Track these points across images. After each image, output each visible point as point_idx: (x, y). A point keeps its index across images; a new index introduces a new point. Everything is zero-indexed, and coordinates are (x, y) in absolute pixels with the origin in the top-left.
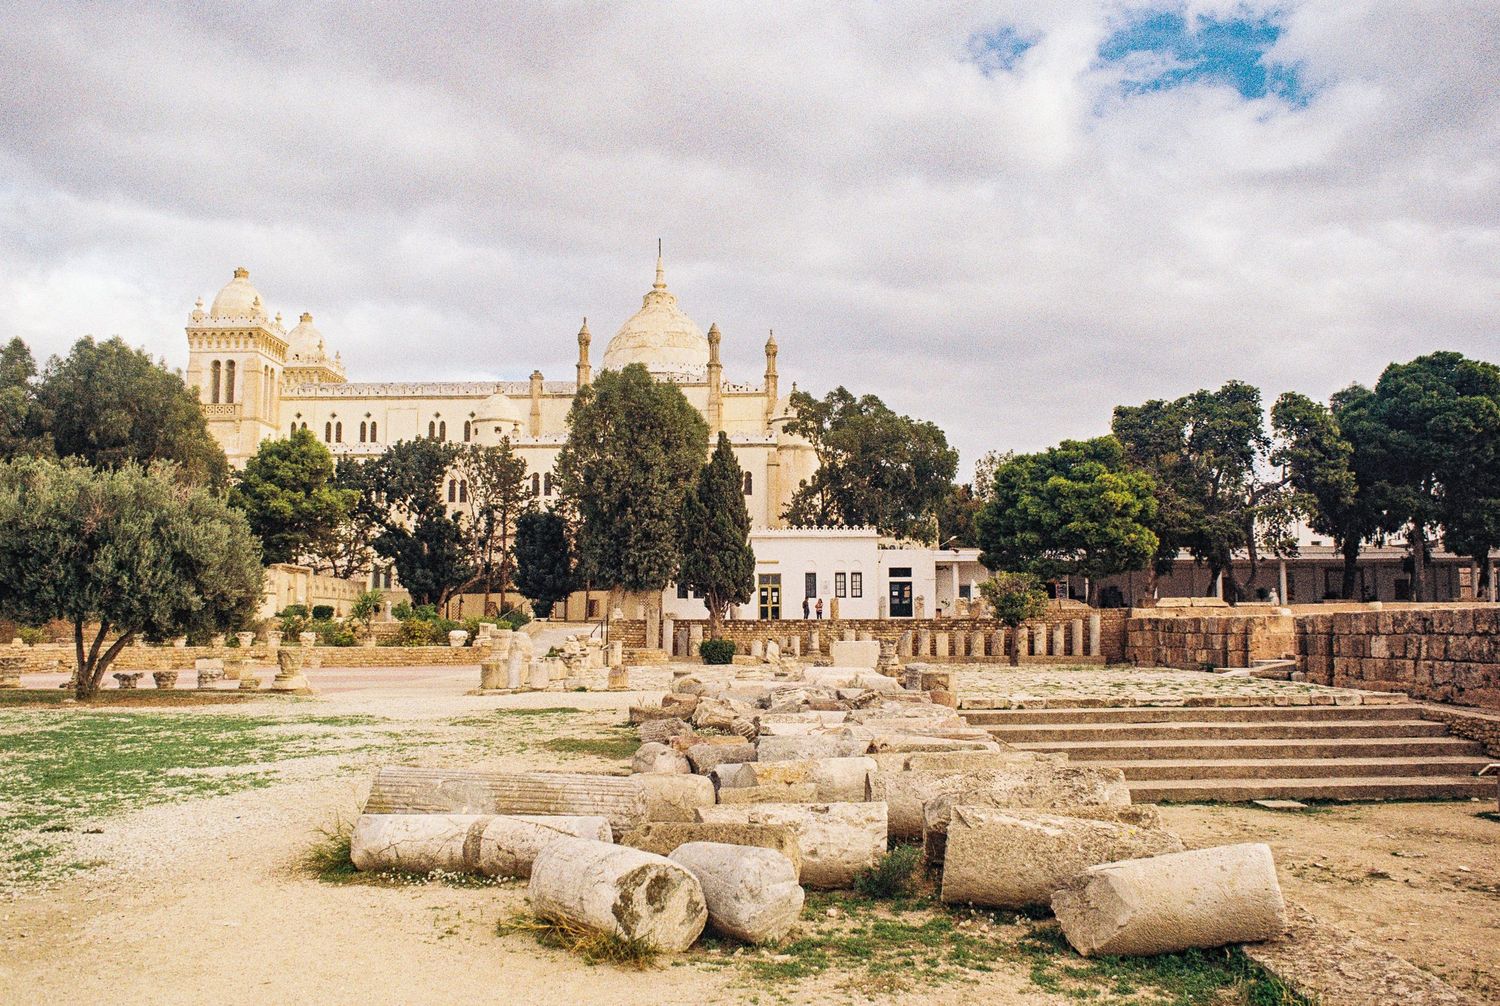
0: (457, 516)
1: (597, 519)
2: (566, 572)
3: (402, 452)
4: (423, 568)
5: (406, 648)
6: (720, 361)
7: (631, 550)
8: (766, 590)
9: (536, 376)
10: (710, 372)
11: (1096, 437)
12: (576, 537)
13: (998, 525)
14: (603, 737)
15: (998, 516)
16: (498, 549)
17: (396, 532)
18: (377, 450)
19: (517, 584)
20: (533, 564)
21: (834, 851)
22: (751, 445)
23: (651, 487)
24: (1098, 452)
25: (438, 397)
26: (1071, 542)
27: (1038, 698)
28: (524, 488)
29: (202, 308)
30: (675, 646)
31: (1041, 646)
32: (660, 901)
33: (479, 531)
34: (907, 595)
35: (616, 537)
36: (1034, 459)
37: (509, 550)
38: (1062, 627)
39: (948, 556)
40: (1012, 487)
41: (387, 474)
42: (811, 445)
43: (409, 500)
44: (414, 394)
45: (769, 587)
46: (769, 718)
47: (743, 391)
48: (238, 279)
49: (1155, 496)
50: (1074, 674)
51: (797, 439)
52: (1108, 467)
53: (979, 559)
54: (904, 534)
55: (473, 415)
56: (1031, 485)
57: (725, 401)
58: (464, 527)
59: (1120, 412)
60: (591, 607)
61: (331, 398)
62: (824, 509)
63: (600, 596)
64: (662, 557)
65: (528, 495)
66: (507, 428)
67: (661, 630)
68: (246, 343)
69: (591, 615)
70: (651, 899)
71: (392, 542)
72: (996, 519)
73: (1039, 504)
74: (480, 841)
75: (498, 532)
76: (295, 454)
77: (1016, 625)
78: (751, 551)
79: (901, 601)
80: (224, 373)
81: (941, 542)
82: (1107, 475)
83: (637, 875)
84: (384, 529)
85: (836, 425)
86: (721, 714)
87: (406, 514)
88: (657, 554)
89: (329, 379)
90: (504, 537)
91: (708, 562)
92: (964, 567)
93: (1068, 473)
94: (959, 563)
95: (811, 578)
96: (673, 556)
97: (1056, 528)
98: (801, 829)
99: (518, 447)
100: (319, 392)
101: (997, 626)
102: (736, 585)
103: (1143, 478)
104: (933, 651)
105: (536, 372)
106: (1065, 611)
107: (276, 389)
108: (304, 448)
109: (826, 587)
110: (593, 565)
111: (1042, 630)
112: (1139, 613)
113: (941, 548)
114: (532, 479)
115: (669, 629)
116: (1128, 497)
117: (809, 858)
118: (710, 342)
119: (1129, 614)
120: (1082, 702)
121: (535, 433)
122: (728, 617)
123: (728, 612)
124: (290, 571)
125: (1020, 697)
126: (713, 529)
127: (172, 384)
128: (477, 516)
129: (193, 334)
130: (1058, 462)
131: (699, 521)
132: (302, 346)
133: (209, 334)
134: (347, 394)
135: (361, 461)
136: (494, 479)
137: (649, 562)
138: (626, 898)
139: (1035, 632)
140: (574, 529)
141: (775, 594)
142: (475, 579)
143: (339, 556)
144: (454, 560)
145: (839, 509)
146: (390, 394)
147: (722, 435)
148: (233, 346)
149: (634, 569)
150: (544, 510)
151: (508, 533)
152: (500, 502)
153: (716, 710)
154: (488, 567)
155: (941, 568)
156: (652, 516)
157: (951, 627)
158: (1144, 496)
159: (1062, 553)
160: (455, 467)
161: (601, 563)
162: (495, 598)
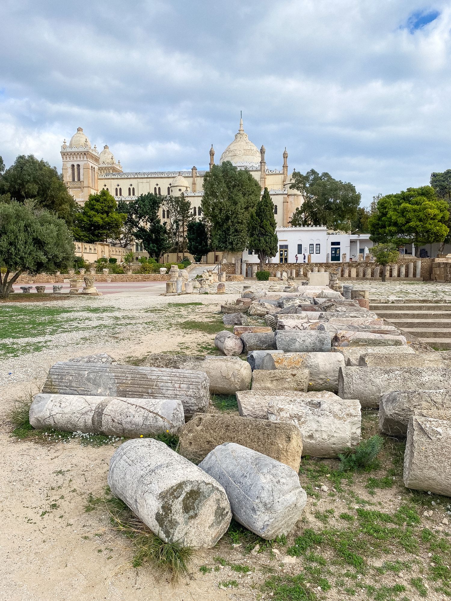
0: (165, 223)
1: (218, 225)
2: (207, 245)
3: (142, 199)
4: (153, 243)
5: (143, 275)
6: (265, 161)
7: (231, 236)
8: (282, 251)
9: (194, 169)
10: (261, 165)
11: (423, 186)
12: (210, 231)
13: (378, 224)
14: (208, 320)
15: (379, 220)
16: (181, 236)
17: (142, 230)
18: (134, 198)
19: (188, 249)
20: (194, 242)
21: (325, 436)
22: (277, 194)
23: (238, 211)
24: (424, 192)
25: (157, 178)
26: (410, 231)
27: (400, 299)
28: (190, 212)
29: (66, 144)
30: (247, 273)
31: (395, 273)
32: (194, 509)
33: (174, 229)
34: (338, 252)
35: (225, 231)
36: (395, 196)
37: (185, 236)
38: (404, 266)
39: (355, 237)
40: (385, 208)
41: (138, 208)
42: (301, 194)
43: (147, 218)
44: (148, 177)
45: (284, 250)
46: (282, 316)
47: (274, 173)
48: (79, 132)
49: (448, 210)
50: (412, 286)
51: (295, 191)
52: (428, 198)
53: (370, 238)
54: (337, 228)
55: (170, 184)
56: (393, 207)
57: (267, 177)
58: (168, 228)
59: (434, 175)
60: (216, 258)
61: (117, 179)
62: (305, 219)
63: (220, 254)
64: (242, 239)
65: (192, 215)
66: (183, 189)
67: (241, 267)
68: (83, 157)
69: (216, 261)
70: (186, 509)
71: (142, 233)
72: (377, 221)
73: (397, 215)
74: (102, 415)
75: (181, 230)
76: (101, 200)
77: (385, 265)
78: (276, 236)
79: (335, 255)
80: (76, 169)
81: (352, 231)
82: (427, 202)
83: (175, 490)
84: (137, 229)
85: (311, 185)
86: (261, 310)
87: (145, 223)
88: (240, 238)
89: (116, 171)
90: (183, 232)
91: (259, 240)
92: (362, 241)
93: (409, 202)
94: (360, 240)
95: (300, 246)
96: (246, 238)
97: (404, 225)
98: (302, 420)
99: (188, 197)
100: (112, 176)
101: (376, 265)
102: (270, 249)
103: (443, 203)
104: (350, 276)
105: (194, 167)
106: (406, 259)
107: (96, 175)
108: (105, 197)
109: (306, 250)
110: (216, 242)
111: (396, 267)
112: (438, 260)
113: (352, 234)
114: (193, 209)
115: (244, 267)
116: (437, 212)
117: (308, 440)
118: (261, 153)
119: (433, 260)
120: (421, 300)
121: (194, 191)
122: (267, 262)
123: (267, 260)
124: (102, 245)
125: (392, 298)
126: (262, 227)
127: (52, 173)
128: (173, 223)
129: (63, 154)
130: (405, 197)
131: (256, 224)
132: (105, 159)
133: (69, 154)
134: (123, 177)
135: (128, 203)
136: (179, 209)
137: (237, 241)
138: (167, 508)
139: (393, 268)
140: (209, 228)
141: (286, 253)
142: (173, 248)
143: (122, 239)
144: (164, 241)
145: (311, 219)
146: (139, 176)
147: (266, 189)
148: (78, 159)
149: (231, 243)
150: (198, 221)
151: (185, 230)
152: (181, 218)
153: (259, 308)
154: (177, 243)
155: (352, 242)
156: (239, 223)
157: (357, 266)
158: (443, 211)
159: (405, 235)
160: (163, 204)
161: (219, 241)
162: (181, 255)
